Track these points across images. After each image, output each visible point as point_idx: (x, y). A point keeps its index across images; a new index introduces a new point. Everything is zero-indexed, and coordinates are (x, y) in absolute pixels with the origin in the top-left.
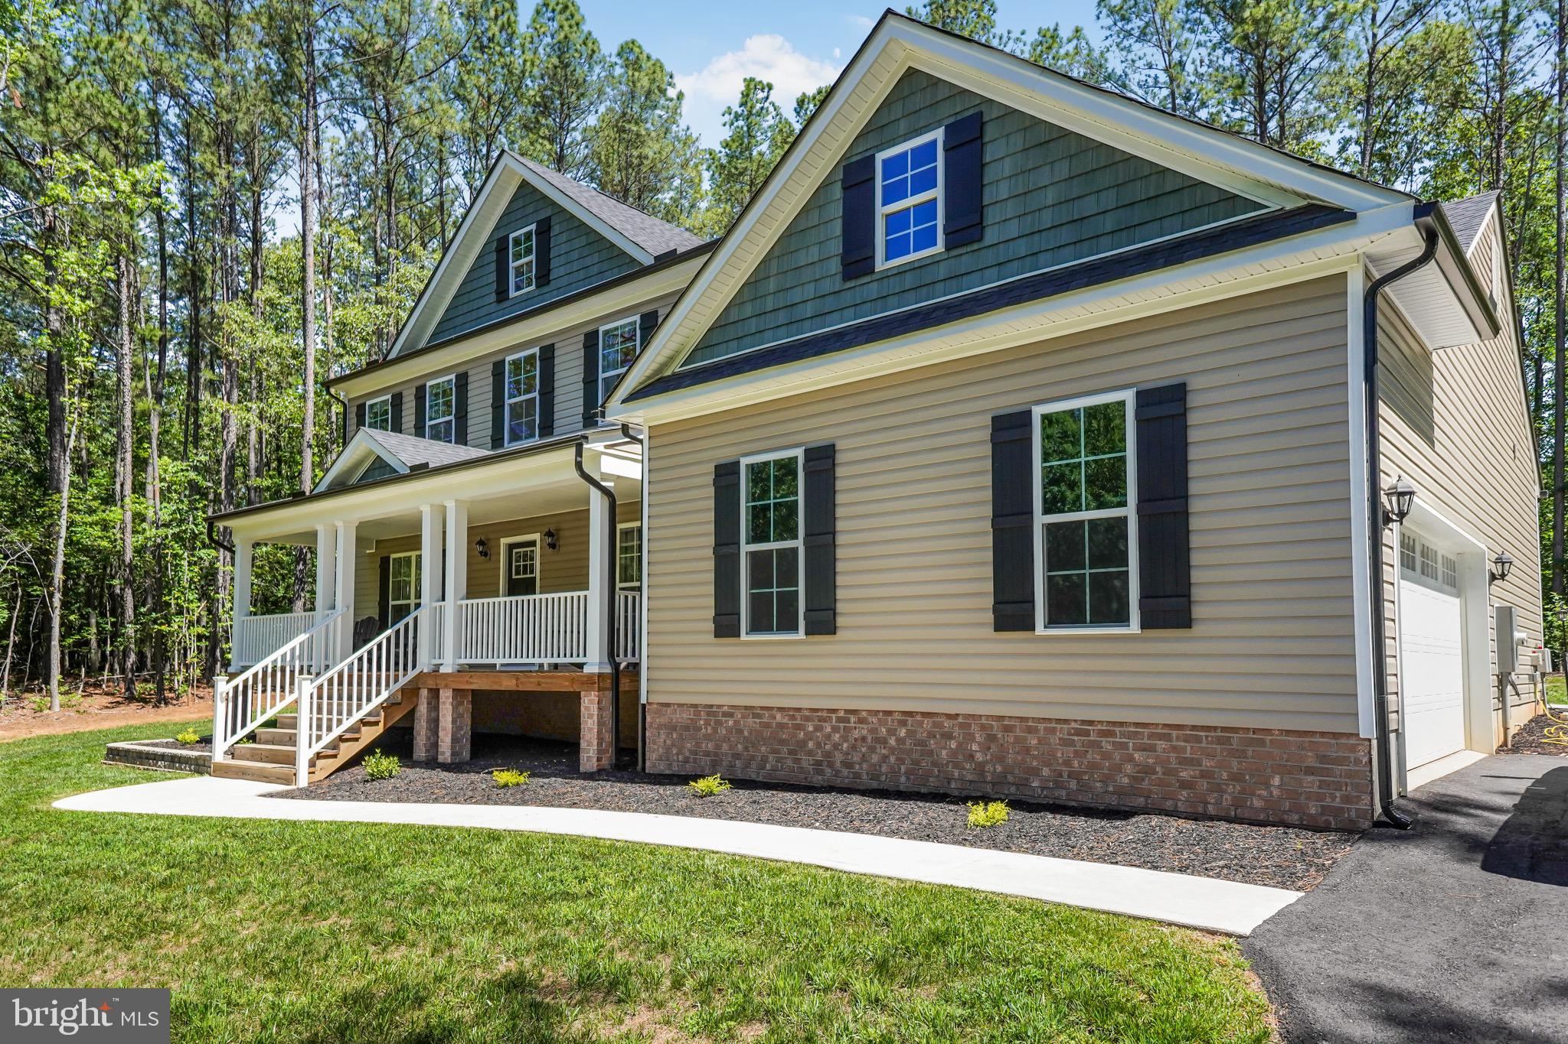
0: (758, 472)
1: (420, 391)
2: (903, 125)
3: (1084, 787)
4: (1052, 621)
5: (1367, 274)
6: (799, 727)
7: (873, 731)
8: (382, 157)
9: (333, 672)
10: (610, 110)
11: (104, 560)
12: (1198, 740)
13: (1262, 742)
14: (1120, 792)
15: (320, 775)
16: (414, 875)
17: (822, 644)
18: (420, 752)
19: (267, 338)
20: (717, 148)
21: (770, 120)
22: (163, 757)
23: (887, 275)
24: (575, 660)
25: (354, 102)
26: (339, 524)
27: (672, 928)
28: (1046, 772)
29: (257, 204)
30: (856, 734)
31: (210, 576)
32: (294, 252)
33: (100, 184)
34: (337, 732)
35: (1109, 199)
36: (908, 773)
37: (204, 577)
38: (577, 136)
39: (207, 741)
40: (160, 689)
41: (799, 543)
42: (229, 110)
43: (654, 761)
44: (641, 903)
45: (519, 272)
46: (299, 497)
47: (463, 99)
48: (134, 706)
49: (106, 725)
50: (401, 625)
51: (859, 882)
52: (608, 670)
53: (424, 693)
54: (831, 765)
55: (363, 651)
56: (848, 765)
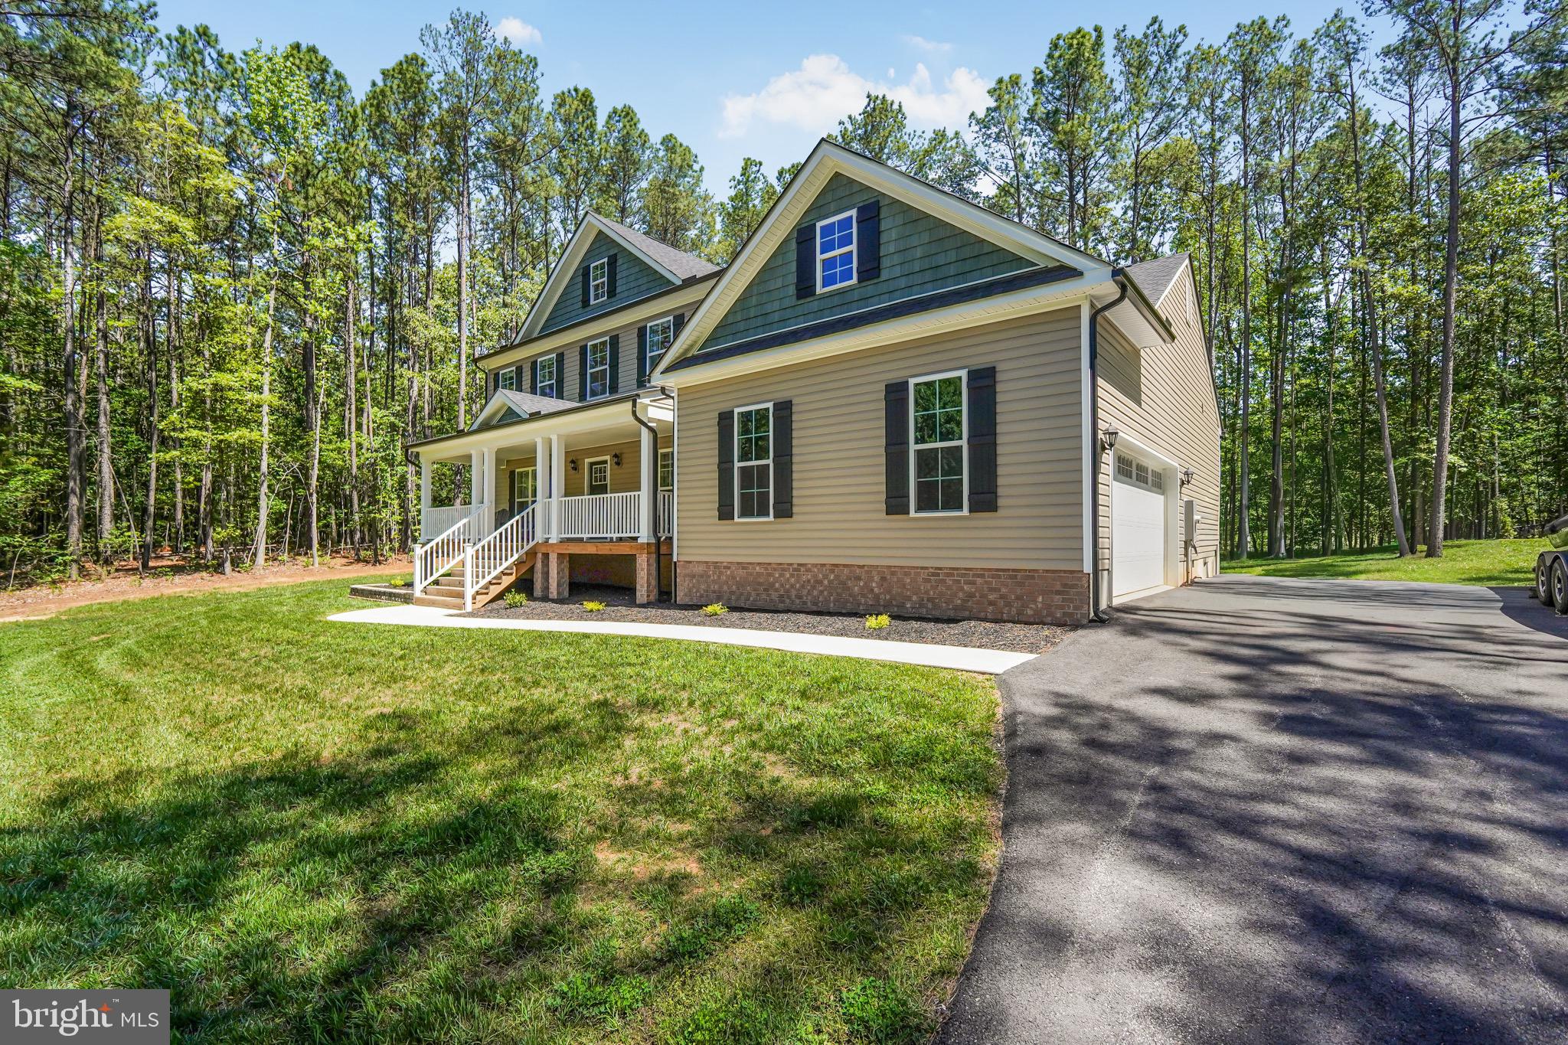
0: (746, 417)
1: (534, 363)
2: (833, 206)
3: (936, 607)
4: (919, 509)
5: (1092, 305)
6: (769, 575)
7: (815, 576)
8: (509, 211)
9: (485, 542)
10: (656, 177)
11: (338, 473)
12: (999, 577)
13: (1033, 577)
14: (956, 609)
15: (479, 605)
16: (542, 654)
17: (784, 524)
18: (538, 591)
19: (437, 330)
20: (726, 201)
21: (760, 185)
22: (384, 593)
23: (824, 297)
24: (632, 535)
25: (492, 177)
26: (485, 450)
27: (689, 678)
28: (914, 598)
29: (430, 244)
30: (804, 578)
31: (402, 484)
32: (451, 273)
33: (339, 236)
34: (488, 578)
35: (952, 256)
36: (835, 601)
37: (400, 483)
38: (634, 195)
39: (409, 585)
40: (376, 555)
41: (770, 462)
42: (415, 186)
43: (681, 597)
44: (671, 667)
45: (597, 287)
46: (461, 434)
47: (562, 174)
48: (361, 565)
49: (346, 576)
50: (524, 513)
51: (796, 656)
52: (653, 541)
53: (540, 556)
54: (789, 597)
55: (503, 529)
56: (799, 597)
